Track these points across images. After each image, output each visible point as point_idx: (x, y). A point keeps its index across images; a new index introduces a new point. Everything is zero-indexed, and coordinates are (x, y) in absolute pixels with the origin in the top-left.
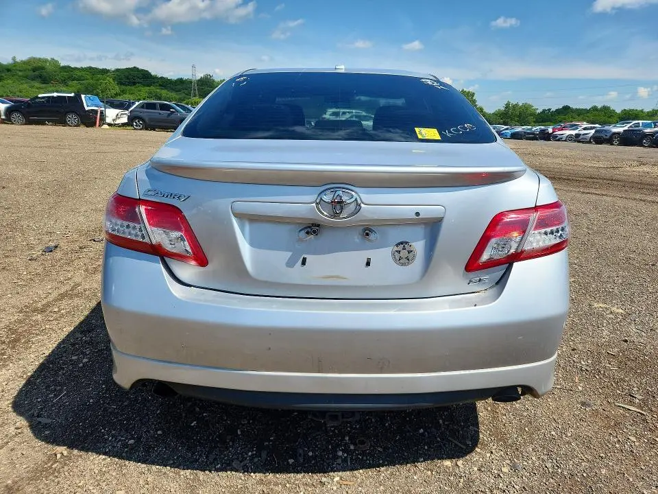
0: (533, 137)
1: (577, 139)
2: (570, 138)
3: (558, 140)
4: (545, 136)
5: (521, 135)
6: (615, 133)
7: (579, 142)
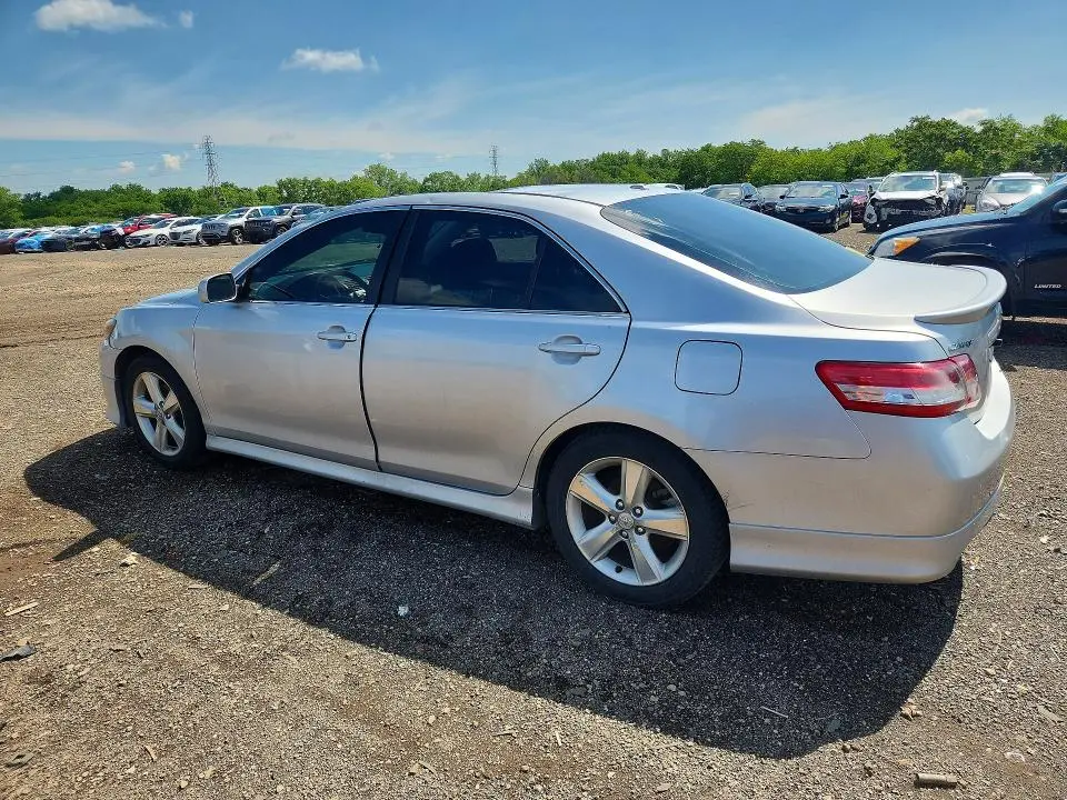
0: (89, 245)
1: (176, 240)
2: (161, 240)
3: (144, 245)
4: (112, 241)
5: (63, 243)
6: (232, 228)
7: (182, 244)
